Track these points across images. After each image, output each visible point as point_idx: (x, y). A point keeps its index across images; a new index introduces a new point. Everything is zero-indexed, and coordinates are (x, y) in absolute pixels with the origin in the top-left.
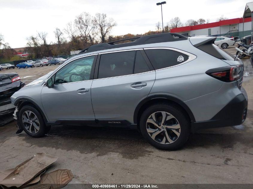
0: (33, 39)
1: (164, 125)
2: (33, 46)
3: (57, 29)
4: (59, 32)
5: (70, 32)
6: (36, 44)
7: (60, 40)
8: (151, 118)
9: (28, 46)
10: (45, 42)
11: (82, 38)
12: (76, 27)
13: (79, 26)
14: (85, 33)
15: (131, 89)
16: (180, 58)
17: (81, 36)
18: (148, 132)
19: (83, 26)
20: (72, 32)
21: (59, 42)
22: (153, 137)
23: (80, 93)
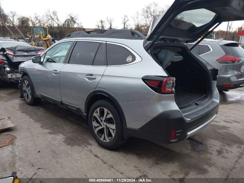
0: (102, 22)
1: (105, 122)
2: (100, 28)
3: (125, 16)
4: (126, 18)
5: (136, 20)
6: (103, 27)
7: (125, 26)
8: (97, 112)
9: (96, 27)
10: (111, 26)
11: (146, 27)
12: (143, 16)
13: (146, 15)
14: (150, 23)
15: (85, 79)
16: (129, 59)
17: (146, 26)
18: (93, 125)
19: (149, 15)
20: (138, 20)
21: (124, 28)
22: (96, 131)
23: (54, 74)
